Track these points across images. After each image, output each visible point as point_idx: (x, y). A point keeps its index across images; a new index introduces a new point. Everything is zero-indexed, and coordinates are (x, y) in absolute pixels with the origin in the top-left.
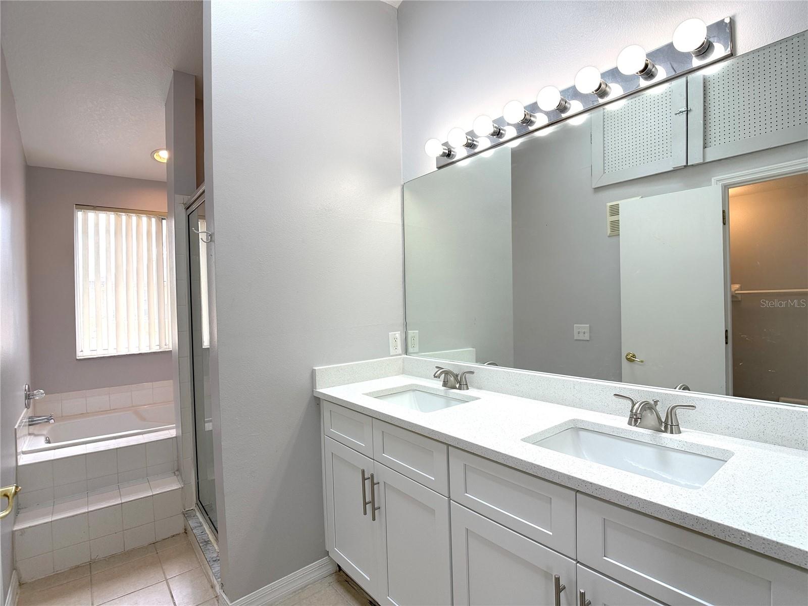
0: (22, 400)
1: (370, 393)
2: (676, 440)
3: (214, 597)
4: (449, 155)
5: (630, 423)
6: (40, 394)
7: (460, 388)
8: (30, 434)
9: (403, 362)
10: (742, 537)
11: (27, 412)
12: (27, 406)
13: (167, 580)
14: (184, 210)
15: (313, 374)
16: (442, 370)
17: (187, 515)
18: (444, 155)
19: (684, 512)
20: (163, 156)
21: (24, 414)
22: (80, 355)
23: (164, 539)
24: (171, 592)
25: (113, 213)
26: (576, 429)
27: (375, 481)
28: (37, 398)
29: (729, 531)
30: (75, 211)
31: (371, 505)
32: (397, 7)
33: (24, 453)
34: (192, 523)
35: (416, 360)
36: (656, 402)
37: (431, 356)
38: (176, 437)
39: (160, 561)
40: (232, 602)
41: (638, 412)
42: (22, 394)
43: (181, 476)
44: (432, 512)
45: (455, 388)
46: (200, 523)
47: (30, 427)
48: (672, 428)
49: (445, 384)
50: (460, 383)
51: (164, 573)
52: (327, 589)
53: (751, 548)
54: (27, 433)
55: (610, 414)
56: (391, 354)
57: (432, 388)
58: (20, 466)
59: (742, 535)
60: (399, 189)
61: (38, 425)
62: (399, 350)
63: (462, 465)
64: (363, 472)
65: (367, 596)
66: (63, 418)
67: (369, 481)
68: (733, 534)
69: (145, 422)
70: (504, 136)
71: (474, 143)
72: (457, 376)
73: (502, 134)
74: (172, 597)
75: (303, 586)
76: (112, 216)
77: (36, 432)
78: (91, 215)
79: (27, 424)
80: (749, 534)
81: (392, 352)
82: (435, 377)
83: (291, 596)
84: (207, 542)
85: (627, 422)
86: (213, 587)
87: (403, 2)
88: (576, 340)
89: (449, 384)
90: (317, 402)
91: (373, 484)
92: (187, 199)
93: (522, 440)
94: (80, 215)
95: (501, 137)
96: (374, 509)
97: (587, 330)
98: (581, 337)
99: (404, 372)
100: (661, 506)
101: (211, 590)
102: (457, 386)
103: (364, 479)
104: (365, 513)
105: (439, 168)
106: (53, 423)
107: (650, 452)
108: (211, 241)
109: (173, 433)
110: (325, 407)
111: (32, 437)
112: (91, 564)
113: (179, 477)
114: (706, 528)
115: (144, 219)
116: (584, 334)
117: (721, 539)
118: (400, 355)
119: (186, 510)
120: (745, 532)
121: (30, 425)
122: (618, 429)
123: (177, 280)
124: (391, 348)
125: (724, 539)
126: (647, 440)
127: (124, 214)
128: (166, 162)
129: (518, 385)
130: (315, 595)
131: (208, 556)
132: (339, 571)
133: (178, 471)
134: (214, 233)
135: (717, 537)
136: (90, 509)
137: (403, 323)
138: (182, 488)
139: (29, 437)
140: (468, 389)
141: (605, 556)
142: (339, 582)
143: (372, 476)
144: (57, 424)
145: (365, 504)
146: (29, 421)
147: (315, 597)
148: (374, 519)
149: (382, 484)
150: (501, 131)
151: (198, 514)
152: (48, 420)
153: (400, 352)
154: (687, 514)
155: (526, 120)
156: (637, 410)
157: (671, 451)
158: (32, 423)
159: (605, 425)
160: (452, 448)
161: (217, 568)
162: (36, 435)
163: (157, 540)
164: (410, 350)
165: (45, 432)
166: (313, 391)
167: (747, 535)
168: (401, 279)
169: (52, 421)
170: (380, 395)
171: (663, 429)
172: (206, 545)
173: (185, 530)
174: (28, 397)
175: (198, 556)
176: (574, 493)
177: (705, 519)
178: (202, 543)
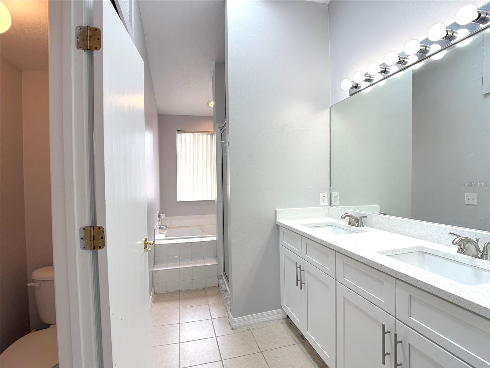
0: (157, 218)
1: (304, 224)
2: (486, 264)
3: (227, 315)
4: (356, 87)
5: (458, 252)
6: (163, 216)
7: (358, 226)
8: (159, 233)
9: (328, 210)
10: (480, 309)
11: (159, 223)
12: (159, 221)
13: (208, 304)
14: (220, 130)
15: (276, 212)
16: (346, 215)
17: (219, 277)
18: (353, 87)
19: (450, 293)
20: (212, 104)
21: (157, 224)
22: (179, 199)
23: (209, 287)
24: (210, 310)
25: (192, 133)
26: (423, 253)
27: (302, 269)
28: (162, 217)
29: (473, 305)
30: (177, 133)
31: (300, 282)
32: (328, 3)
33: (157, 240)
34: (221, 281)
35: (335, 209)
36: (478, 240)
37: (347, 208)
38: (216, 240)
39: (207, 296)
40: (234, 318)
41: (457, 243)
42: (157, 215)
43: (217, 259)
44: (328, 286)
45: (355, 226)
46: (224, 282)
47: (160, 230)
48: (487, 257)
49: (350, 223)
50: (358, 222)
51: (208, 301)
52: (280, 325)
53: (485, 316)
54: (158, 232)
55: (449, 246)
56: (321, 205)
57: (342, 225)
58: (156, 245)
59: (480, 308)
60: (328, 110)
61: (163, 229)
62: (327, 204)
63: (342, 262)
64: (297, 264)
65: (300, 332)
66: (172, 228)
67: (299, 268)
68: (475, 307)
69: (204, 233)
70: (389, 73)
71: (371, 78)
72: (357, 219)
73: (387, 71)
74: (210, 311)
75: (268, 320)
76: (191, 134)
77: (162, 232)
78: (183, 135)
79: (159, 228)
80: (484, 307)
81: (322, 204)
82: (342, 218)
83: (262, 323)
84: (226, 291)
85: (457, 251)
86: (227, 311)
87: (330, 1)
88: (466, 204)
89: (352, 223)
90: (277, 227)
91: (301, 271)
92: (221, 125)
93: (377, 252)
94: (179, 135)
95: (386, 74)
96: (301, 284)
97: (476, 198)
98: (470, 202)
99: (329, 216)
100: (438, 288)
101: (226, 312)
102: (356, 224)
103: (297, 268)
104: (297, 286)
105: (351, 95)
106: (168, 229)
107: (469, 270)
108: (228, 145)
109: (215, 238)
110: (281, 230)
111: (160, 234)
112: (180, 292)
113: (217, 260)
114: (461, 303)
115: (205, 135)
116: (473, 200)
117: (469, 309)
118: (327, 206)
119: (219, 275)
120: (482, 307)
121: (160, 229)
122: (448, 254)
123: (217, 165)
124: (321, 202)
125: (470, 310)
126: (467, 262)
127: (196, 134)
128: (213, 106)
129: (393, 226)
130: (274, 326)
131: (226, 296)
132: (288, 318)
133: (216, 257)
134: (229, 142)
135: (466, 308)
136: (180, 267)
137: (329, 188)
138: (218, 264)
139: (159, 234)
140: (363, 226)
141: (410, 316)
142: (287, 323)
143: (300, 266)
144: (169, 230)
145: (297, 280)
146: (159, 227)
147: (274, 327)
148: (301, 289)
149: (306, 272)
150: (387, 70)
151: (224, 278)
152: (167, 227)
153: (327, 205)
154: (451, 293)
155: (400, 61)
156: (457, 242)
157: (483, 271)
158: (160, 228)
159: (440, 251)
160: (338, 253)
161: (229, 302)
162: (162, 234)
163: (206, 287)
164: (333, 203)
165: (165, 233)
166: (275, 221)
167: (483, 308)
168: (329, 162)
169: (168, 228)
170: (311, 227)
171: (480, 256)
172: (226, 292)
173: (218, 285)
174: (159, 217)
175: (222, 297)
176: (395, 279)
177: (460, 297)
178: (224, 290)
